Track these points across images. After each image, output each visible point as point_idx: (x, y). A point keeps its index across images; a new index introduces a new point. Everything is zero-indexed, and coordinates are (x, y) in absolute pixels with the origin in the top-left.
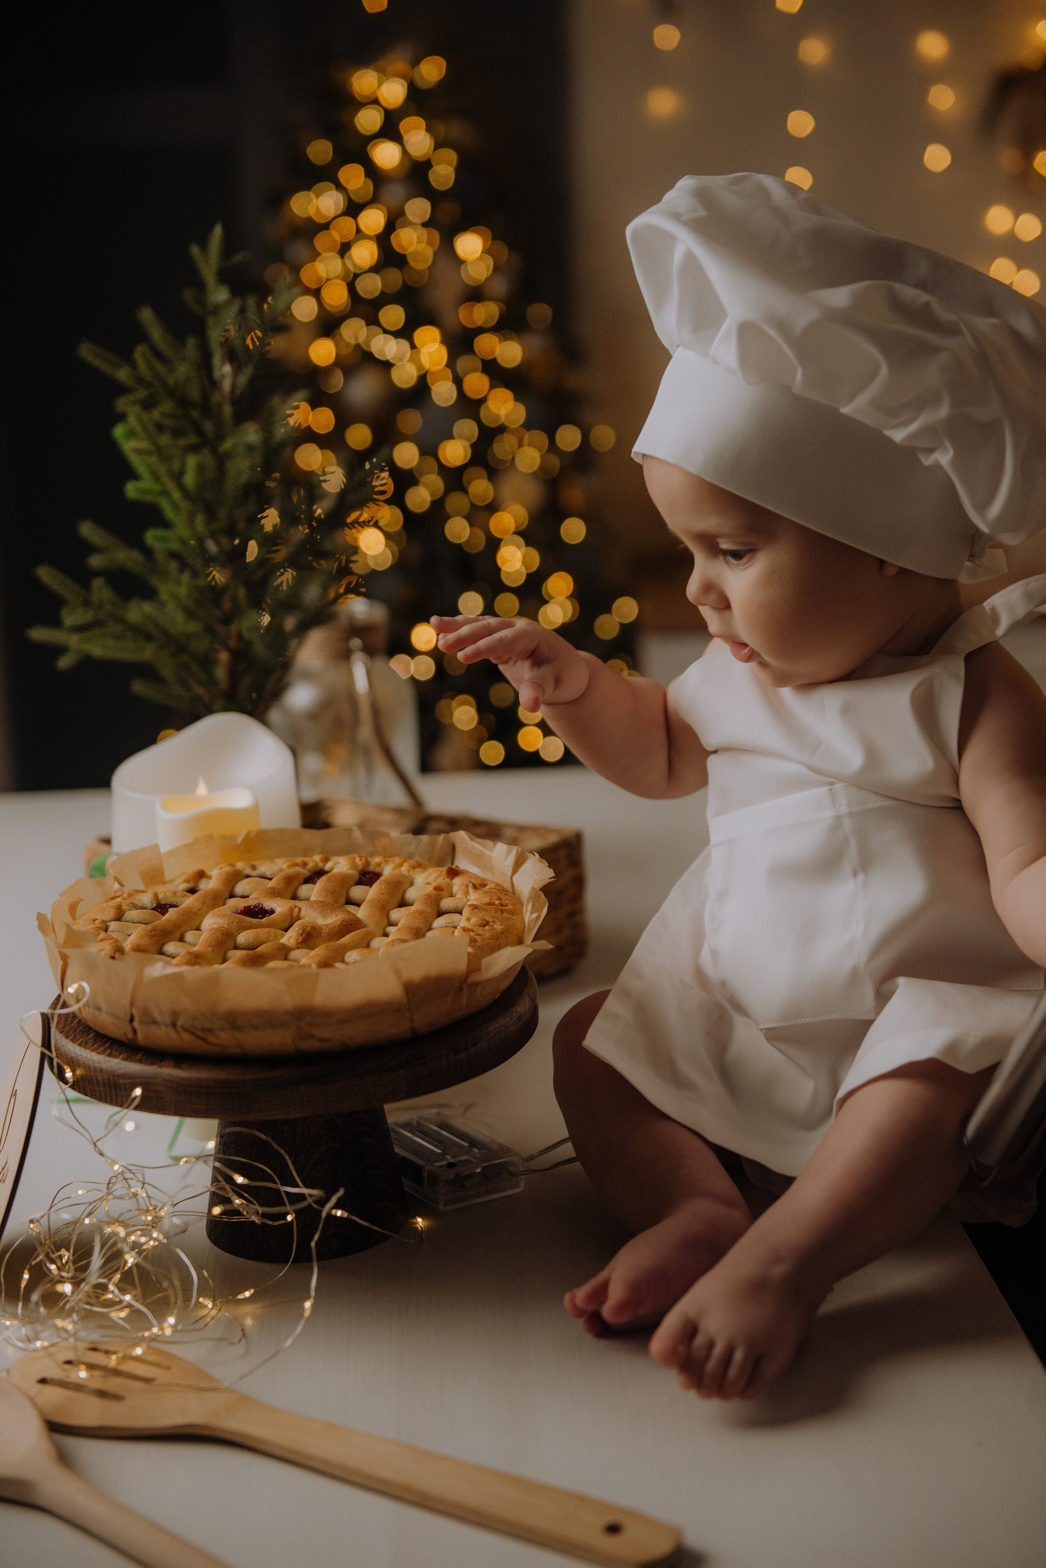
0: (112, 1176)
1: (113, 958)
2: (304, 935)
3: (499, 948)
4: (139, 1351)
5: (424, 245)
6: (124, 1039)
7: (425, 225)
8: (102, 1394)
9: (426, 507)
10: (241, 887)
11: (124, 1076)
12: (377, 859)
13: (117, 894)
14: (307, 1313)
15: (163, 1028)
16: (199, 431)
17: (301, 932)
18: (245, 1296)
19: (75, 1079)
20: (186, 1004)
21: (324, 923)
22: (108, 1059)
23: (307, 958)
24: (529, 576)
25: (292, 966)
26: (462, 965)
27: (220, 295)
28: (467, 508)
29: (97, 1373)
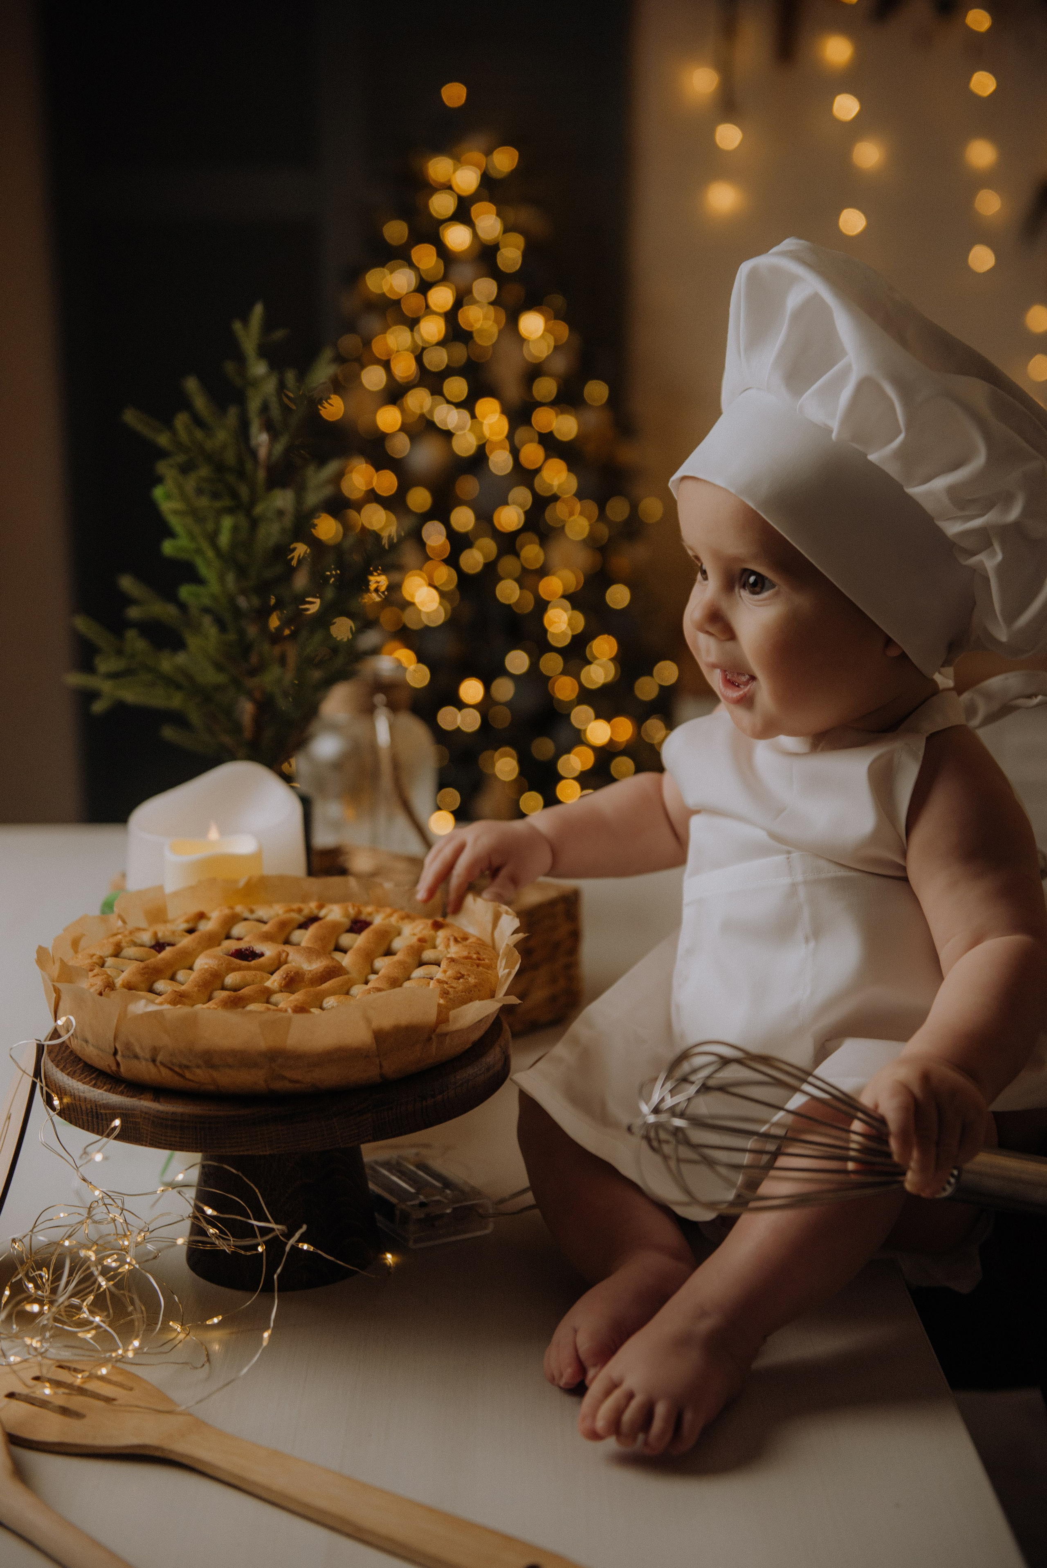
0: (91, 1202)
1: (101, 994)
2: (287, 978)
3: (471, 1000)
4: (104, 1371)
5: (491, 323)
6: (109, 1071)
7: (492, 303)
8: (65, 1411)
9: (479, 568)
10: (237, 931)
11: (106, 1106)
12: (369, 909)
13: (120, 931)
14: (265, 1343)
15: (144, 1063)
16: (234, 495)
17: (284, 976)
18: (214, 1322)
19: (62, 1107)
20: (166, 1041)
21: (309, 969)
22: (92, 1089)
23: (285, 1001)
24: (574, 637)
25: (269, 1009)
26: (431, 1016)
27: (259, 368)
28: (518, 572)
29: (61, 1390)
